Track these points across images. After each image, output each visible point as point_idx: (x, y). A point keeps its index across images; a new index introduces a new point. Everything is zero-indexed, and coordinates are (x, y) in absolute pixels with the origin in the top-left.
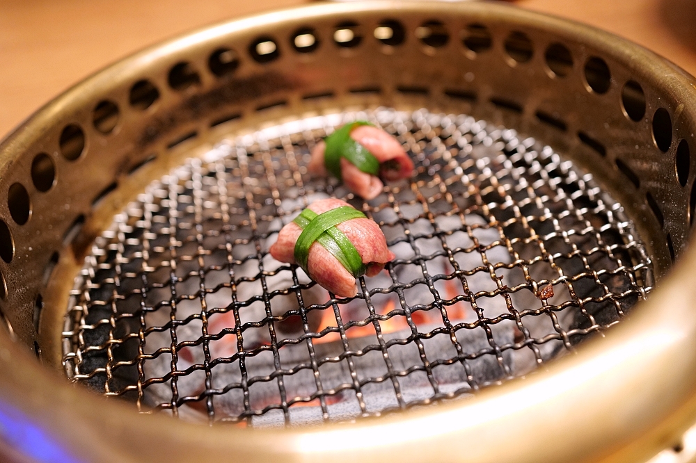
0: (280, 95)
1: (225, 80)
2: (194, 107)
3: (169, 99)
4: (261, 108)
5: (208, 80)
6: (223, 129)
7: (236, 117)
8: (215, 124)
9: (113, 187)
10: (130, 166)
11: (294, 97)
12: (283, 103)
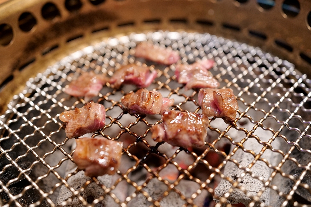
0: (105, 24)
1: (74, 14)
2: (57, 30)
3: (42, 25)
4: (95, 31)
5: (65, 14)
6: (73, 43)
7: (81, 36)
8: (69, 40)
9: (10, 78)
10: (20, 66)
11: (113, 25)
12: (106, 29)
